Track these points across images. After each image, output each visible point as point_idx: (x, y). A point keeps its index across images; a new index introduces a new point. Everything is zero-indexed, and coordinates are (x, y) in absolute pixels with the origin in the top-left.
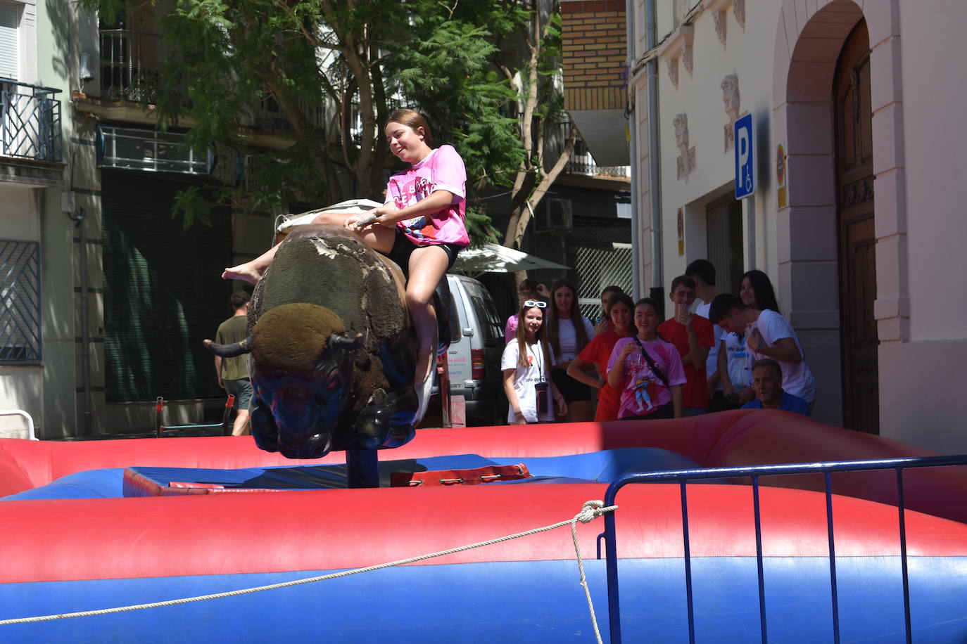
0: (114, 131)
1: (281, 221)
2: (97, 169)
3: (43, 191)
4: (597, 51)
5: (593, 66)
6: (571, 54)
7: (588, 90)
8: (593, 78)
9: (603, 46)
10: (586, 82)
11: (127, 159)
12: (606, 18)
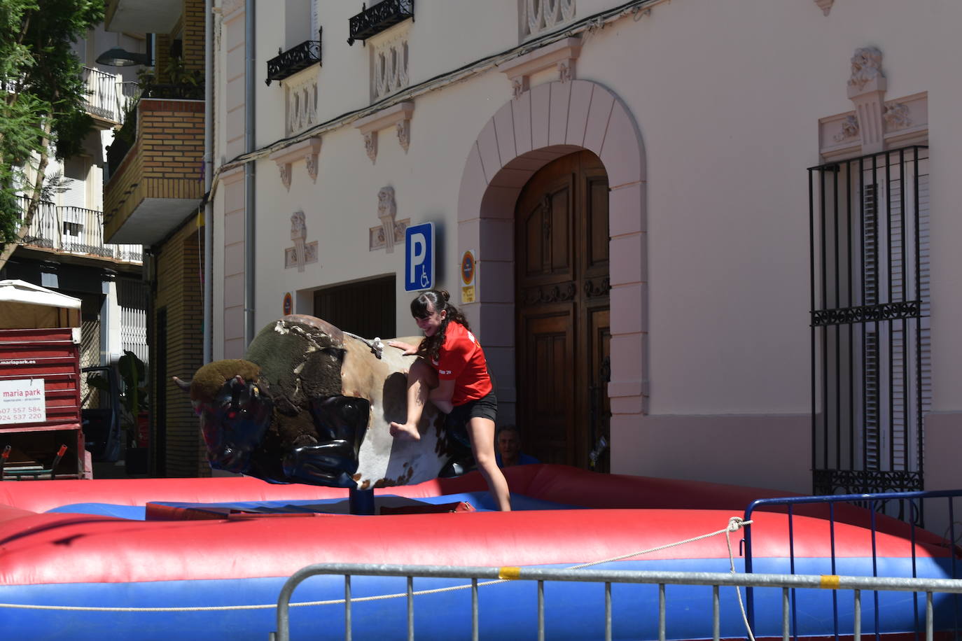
4: (174, 146)
5: (171, 159)
7: (166, 181)
8: (170, 170)
9: (180, 142)
10: (164, 173)
12: (183, 117)
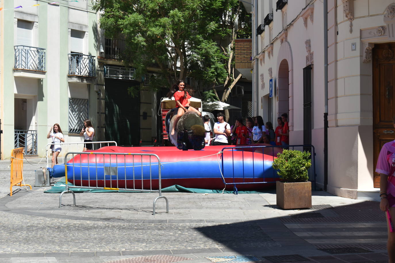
0: (109, 67)
1: (162, 99)
2: (104, 78)
3: (89, 85)
4: (244, 53)
5: (243, 57)
6: (237, 54)
7: (242, 63)
8: (243, 60)
9: (246, 52)
10: (241, 61)
11: (115, 76)
12: (247, 44)
